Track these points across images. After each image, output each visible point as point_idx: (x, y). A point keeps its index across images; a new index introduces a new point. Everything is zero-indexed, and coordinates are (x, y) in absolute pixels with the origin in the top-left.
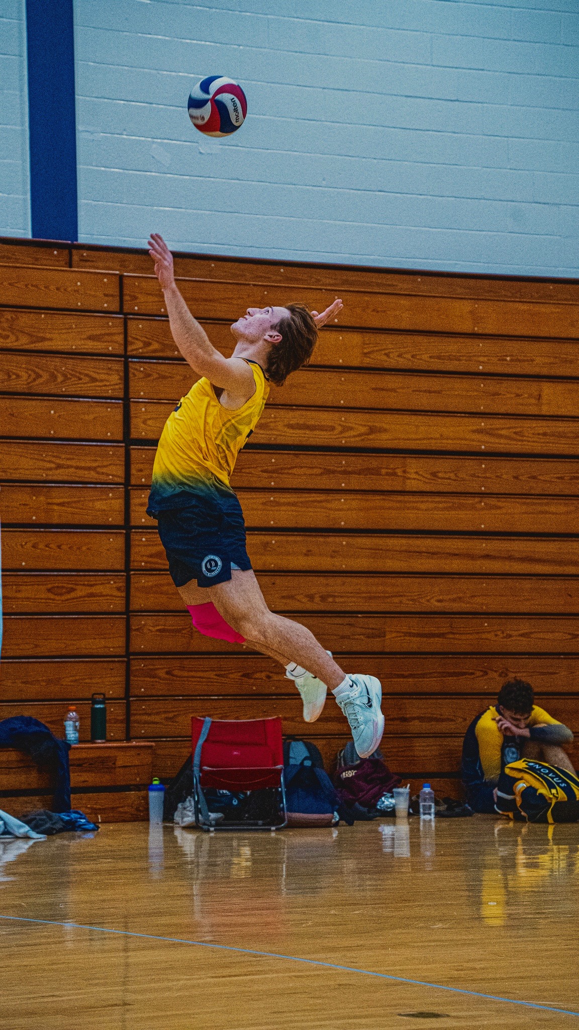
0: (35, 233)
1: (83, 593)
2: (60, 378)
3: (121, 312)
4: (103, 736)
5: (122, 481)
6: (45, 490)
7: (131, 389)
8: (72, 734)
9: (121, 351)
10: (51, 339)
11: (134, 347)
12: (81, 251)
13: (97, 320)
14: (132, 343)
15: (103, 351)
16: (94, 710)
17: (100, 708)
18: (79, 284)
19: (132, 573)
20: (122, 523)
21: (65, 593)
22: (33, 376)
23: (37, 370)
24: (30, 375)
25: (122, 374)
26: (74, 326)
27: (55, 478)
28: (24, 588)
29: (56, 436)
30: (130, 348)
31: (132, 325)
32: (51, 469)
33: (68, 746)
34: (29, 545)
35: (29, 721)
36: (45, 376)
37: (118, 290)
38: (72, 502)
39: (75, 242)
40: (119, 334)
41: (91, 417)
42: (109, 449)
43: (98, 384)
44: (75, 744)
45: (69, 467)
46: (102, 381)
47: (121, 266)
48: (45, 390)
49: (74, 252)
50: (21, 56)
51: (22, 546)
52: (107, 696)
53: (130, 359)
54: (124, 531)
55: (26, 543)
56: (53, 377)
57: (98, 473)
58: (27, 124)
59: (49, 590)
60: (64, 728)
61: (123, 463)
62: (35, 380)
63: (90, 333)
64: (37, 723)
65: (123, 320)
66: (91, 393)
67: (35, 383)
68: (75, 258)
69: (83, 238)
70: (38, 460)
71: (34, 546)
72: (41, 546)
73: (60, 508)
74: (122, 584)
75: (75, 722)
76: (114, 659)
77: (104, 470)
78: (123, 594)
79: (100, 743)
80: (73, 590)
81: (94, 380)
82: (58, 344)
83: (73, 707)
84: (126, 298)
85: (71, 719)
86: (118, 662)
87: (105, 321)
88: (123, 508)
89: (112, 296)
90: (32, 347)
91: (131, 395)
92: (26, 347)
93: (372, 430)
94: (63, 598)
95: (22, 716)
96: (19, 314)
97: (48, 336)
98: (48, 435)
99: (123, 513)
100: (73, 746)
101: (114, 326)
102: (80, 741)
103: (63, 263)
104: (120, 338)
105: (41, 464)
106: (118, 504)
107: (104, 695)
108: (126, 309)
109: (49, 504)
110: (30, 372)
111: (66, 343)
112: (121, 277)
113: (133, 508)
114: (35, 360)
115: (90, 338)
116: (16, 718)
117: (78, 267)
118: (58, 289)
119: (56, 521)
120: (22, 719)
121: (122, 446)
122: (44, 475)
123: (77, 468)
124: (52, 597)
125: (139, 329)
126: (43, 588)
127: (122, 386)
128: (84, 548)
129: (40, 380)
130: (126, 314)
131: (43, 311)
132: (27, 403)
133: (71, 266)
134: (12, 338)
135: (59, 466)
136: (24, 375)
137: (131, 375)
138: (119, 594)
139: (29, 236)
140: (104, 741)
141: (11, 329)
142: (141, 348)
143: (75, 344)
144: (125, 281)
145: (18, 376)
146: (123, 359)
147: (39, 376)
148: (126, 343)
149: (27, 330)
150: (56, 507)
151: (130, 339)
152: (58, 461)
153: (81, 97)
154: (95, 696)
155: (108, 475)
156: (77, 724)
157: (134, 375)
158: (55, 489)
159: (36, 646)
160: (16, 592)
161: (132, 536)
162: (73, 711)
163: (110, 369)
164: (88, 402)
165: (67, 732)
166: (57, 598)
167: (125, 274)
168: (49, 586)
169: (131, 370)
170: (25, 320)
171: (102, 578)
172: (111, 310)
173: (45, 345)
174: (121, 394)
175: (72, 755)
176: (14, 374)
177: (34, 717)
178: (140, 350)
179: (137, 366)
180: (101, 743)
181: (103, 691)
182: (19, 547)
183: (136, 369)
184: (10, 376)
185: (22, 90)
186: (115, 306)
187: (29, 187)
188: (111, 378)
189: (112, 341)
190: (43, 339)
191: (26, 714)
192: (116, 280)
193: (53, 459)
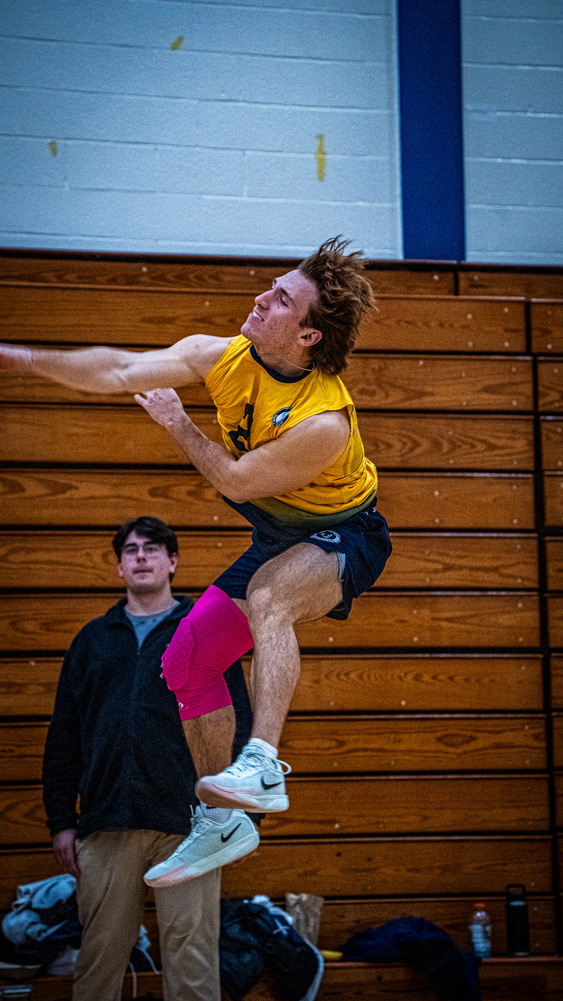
0: (407, 252)
1: (488, 743)
2: (446, 447)
3: (528, 352)
4: (526, 947)
5: (535, 585)
6: (429, 600)
7: (545, 458)
8: (481, 944)
9: (529, 407)
10: (432, 394)
11: (547, 399)
12: (471, 275)
13: (495, 364)
14: (545, 395)
15: (506, 407)
16: (510, 910)
17: (518, 907)
18: (470, 316)
19: (554, 714)
20: (537, 644)
21: (463, 743)
22: (409, 445)
23: (414, 436)
24: (405, 444)
25: (531, 437)
26: (464, 375)
27: (442, 583)
28: (405, 736)
29: (443, 525)
30: (541, 402)
31: (543, 369)
32: (436, 571)
33: (476, 960)
34: (410, 677)
35: (420, 924)
36: (426, 445)
37: (522, 321)
38: (467, 617)
39: (462, 262)
40: (526, 382)
41: (489, 499)
42: (515, 541)
43: (497, 452)
44: (486, 957)
45: (461, 568)
46: (502, 448)
47: (527, 291)
48: (424, 463)
49: (462, 275)
50: (388, 14)
51: (400, 677)
52: (527, 889)
53: (542, 418)
54: (541, 656)
55: (406, 674)
56: (437, 445)
57: (501, 575)
58: (396, 106)
59: (439, 740)
60: (470, 934)
61: (535, 561)
62: (411, 450)
63: (487, 383)
64: (433, 928)
65: (531, 364)
66: (488, 466)
67: (411, 455)
68: (463, 284)
69: (473, 256)
70: (418, 559)
71: (417, 678)
72: (426, 678)
73: (450, 625)
74: (541, 730)
75: (484, 926)
76: (533, 837)
77: (509, 571)
78: (543, 744)
79: (521, 957)
80: (473, 739)
81: (492, 447)
82: (442, 398)
83: (481, 905)
84: (535, 333)
85: (479, 921)
86: (541, 840)
87: (508, 365)
88: (537, 624)
89: (515, 331)
90: (407, 405)
91: (544, 467)
92: (401, 406)
94: (459, 750)
95: (411, 918)
96: (388, 362)
97: (429, 389)
98: (431, 525)
99: (538, 631)
100: (485, 960)
101: (519, 370)
102: (493, 953)
103: (447, 291)
104: (528, 389)
105: (422, 564)
106: (531, 617)
107: (522, 886)
108: (535, 348)
109: (435, 619)
110: (405, 440)
111: (453, 398)
112: (528, 305)
113: (552, 622)
114: (412, 422)
115: (488, 389)
116: (401, 920)
117: (468, 294)
118: (441, 325)
119: (445, 642)
120: (409, 921)
121: (533, 538)
122: (428, 580)
123: (472, 569)
124: (444, 748)
125: (554, 375)
126: (430, 736)
127: (531, 454)
128: (486, 680)
129: (419, 451)
130: (535, 355)
131: (421, 356)
132: (403, 482)
133: (456, 293)
134: (380, 394)
135: (448, 568)
136: (398, 446)
137: (544, 438)
138: (536, 744)
139: (400, 256)
140: (527, 954)
141: (378, 382)
142: (558, 401)
143: (466, 399)
144: (535, 310)
145: (389, 446)
146: (532, 417)
147: (417, 444)
148: (536, 395)
149: (400, 382)
150: (444, 624)
151: (540, 389)
152: (447, 560)
153: (469, 65)
154: (511, 890)
155: (515, 577)
156: (488, 928)
157: (549, 439)
158: (441, 599)
159: (426, 818)
160: (395, 742)
161: (552, 663)
162: (480, 910)
163: (514, 432)
164: (485, 478)
165: (475, 940)
166: (450, 750)
167: (534, 300)
168: (440, 734)
169: (544, 432)
170: (397, 368)
171: (512, 722)
172: (514, 349)
173: (427, 402)
174: (530, 465)
175: (484, 974)
176: (383, 442)
177: (428, 919)
178: (557, 405)
179: (551, 426)
180: (523, 957)
181: (520, 881)
182: (397, 681)
183: (551, 431)
184: (377, 446)
185: (389, 61)
186: (520, 346)
187: (398, 191)
188: (515, 443)
189: (516, 393)
190: (422, 394)
191: (416, 915)
192: (522, 308)
193: (440, 558)
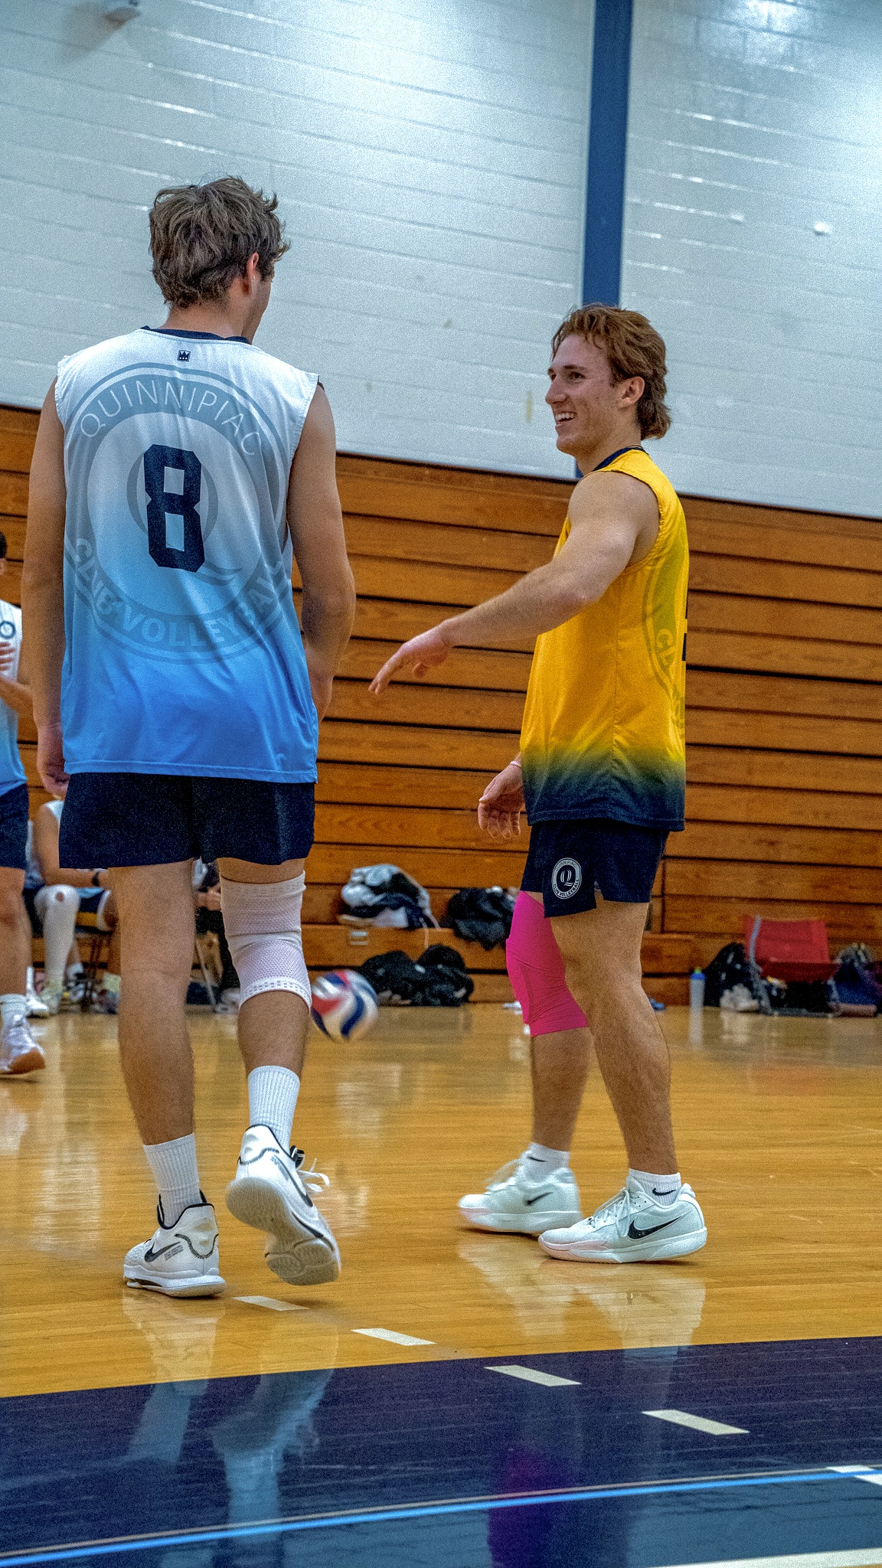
93: (874, 664)
